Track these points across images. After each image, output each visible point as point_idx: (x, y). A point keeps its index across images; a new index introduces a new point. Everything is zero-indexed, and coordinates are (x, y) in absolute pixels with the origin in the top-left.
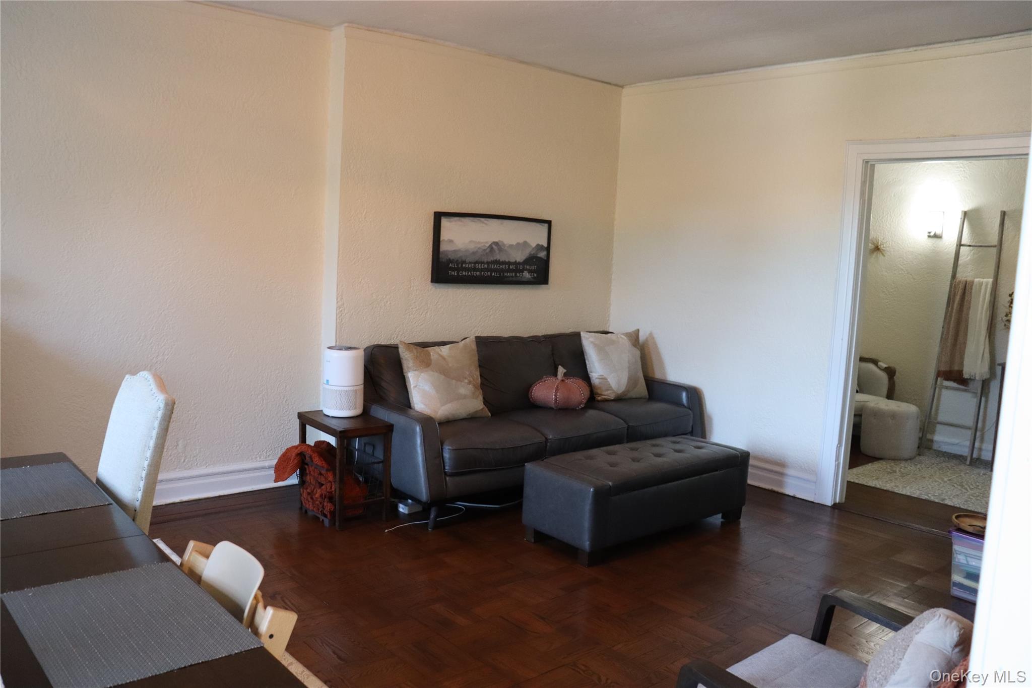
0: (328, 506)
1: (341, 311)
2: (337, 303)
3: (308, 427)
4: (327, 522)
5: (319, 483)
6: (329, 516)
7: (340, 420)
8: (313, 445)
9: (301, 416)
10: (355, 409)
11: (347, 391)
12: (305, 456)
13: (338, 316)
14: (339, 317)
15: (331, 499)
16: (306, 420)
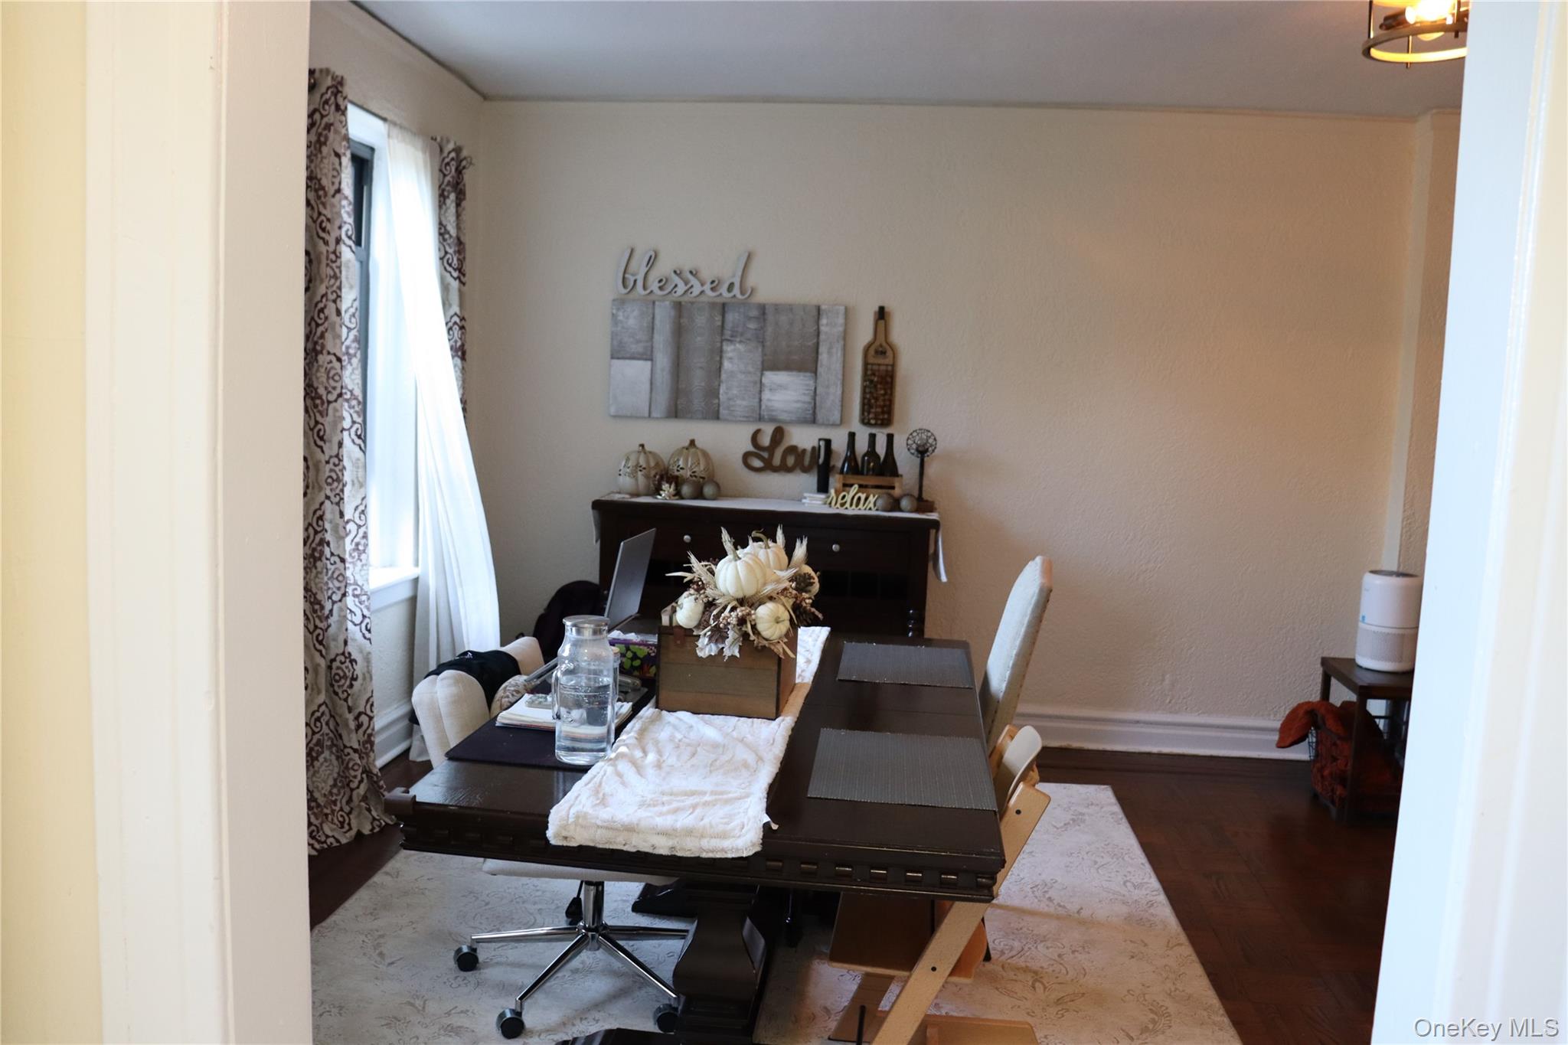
0: (1339, 790)
1: (1410, 524)
2: (1404, 511)
3: (1334, 681)
4: (1334, 811)
5: (1332, 756)
6: (1337, 805)
7: (1376, 675)
8: (1338, 704)
9: (1325, 662)
10: (1400, 662)
11: (1388, 634)
12: (1316, 715)
13: (1404, 531)
14: (1406, 532)
15: (1342, 779)
16: (1334, 669)
